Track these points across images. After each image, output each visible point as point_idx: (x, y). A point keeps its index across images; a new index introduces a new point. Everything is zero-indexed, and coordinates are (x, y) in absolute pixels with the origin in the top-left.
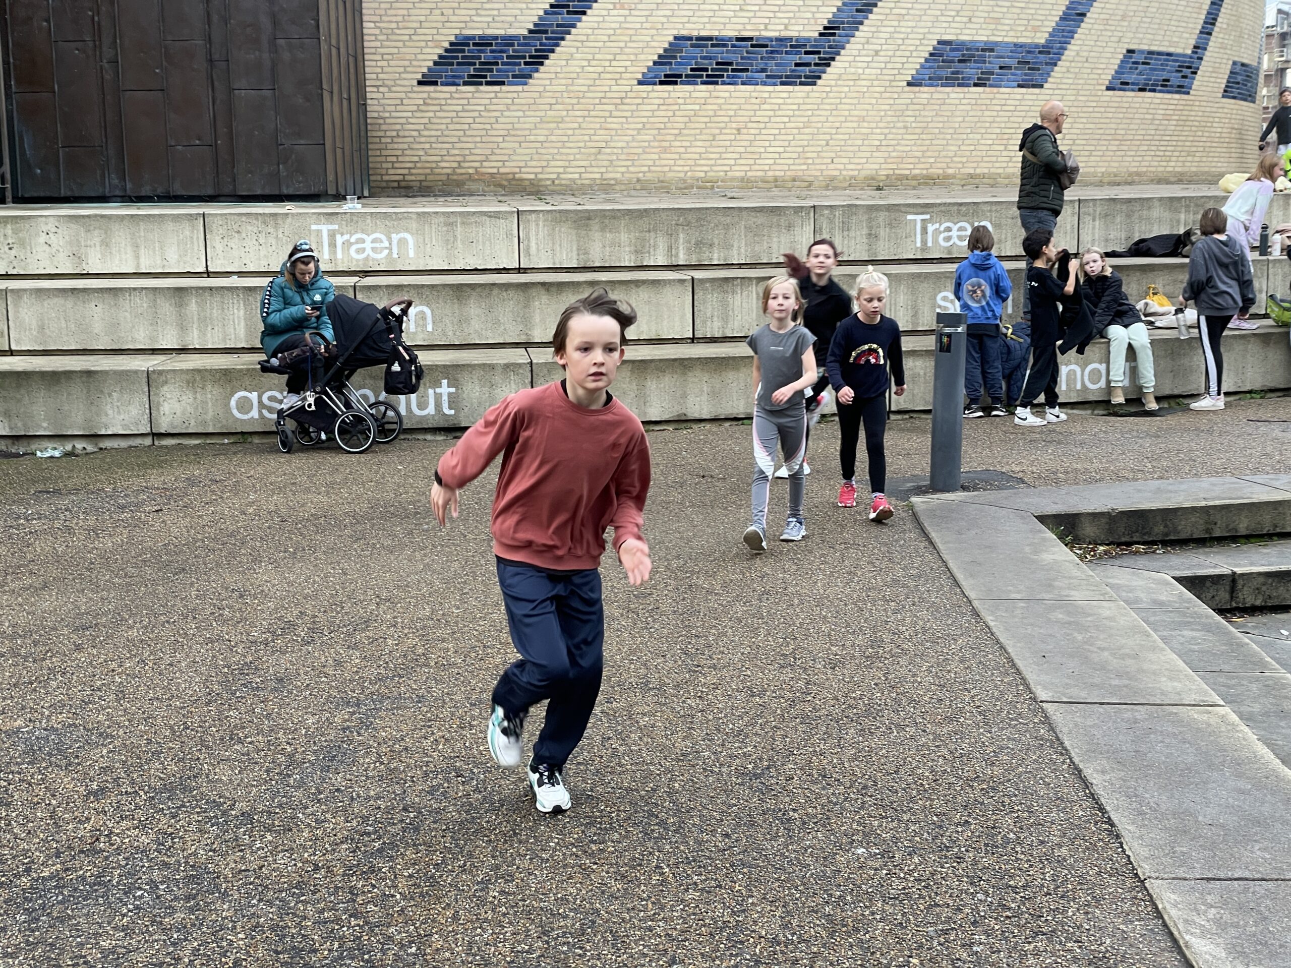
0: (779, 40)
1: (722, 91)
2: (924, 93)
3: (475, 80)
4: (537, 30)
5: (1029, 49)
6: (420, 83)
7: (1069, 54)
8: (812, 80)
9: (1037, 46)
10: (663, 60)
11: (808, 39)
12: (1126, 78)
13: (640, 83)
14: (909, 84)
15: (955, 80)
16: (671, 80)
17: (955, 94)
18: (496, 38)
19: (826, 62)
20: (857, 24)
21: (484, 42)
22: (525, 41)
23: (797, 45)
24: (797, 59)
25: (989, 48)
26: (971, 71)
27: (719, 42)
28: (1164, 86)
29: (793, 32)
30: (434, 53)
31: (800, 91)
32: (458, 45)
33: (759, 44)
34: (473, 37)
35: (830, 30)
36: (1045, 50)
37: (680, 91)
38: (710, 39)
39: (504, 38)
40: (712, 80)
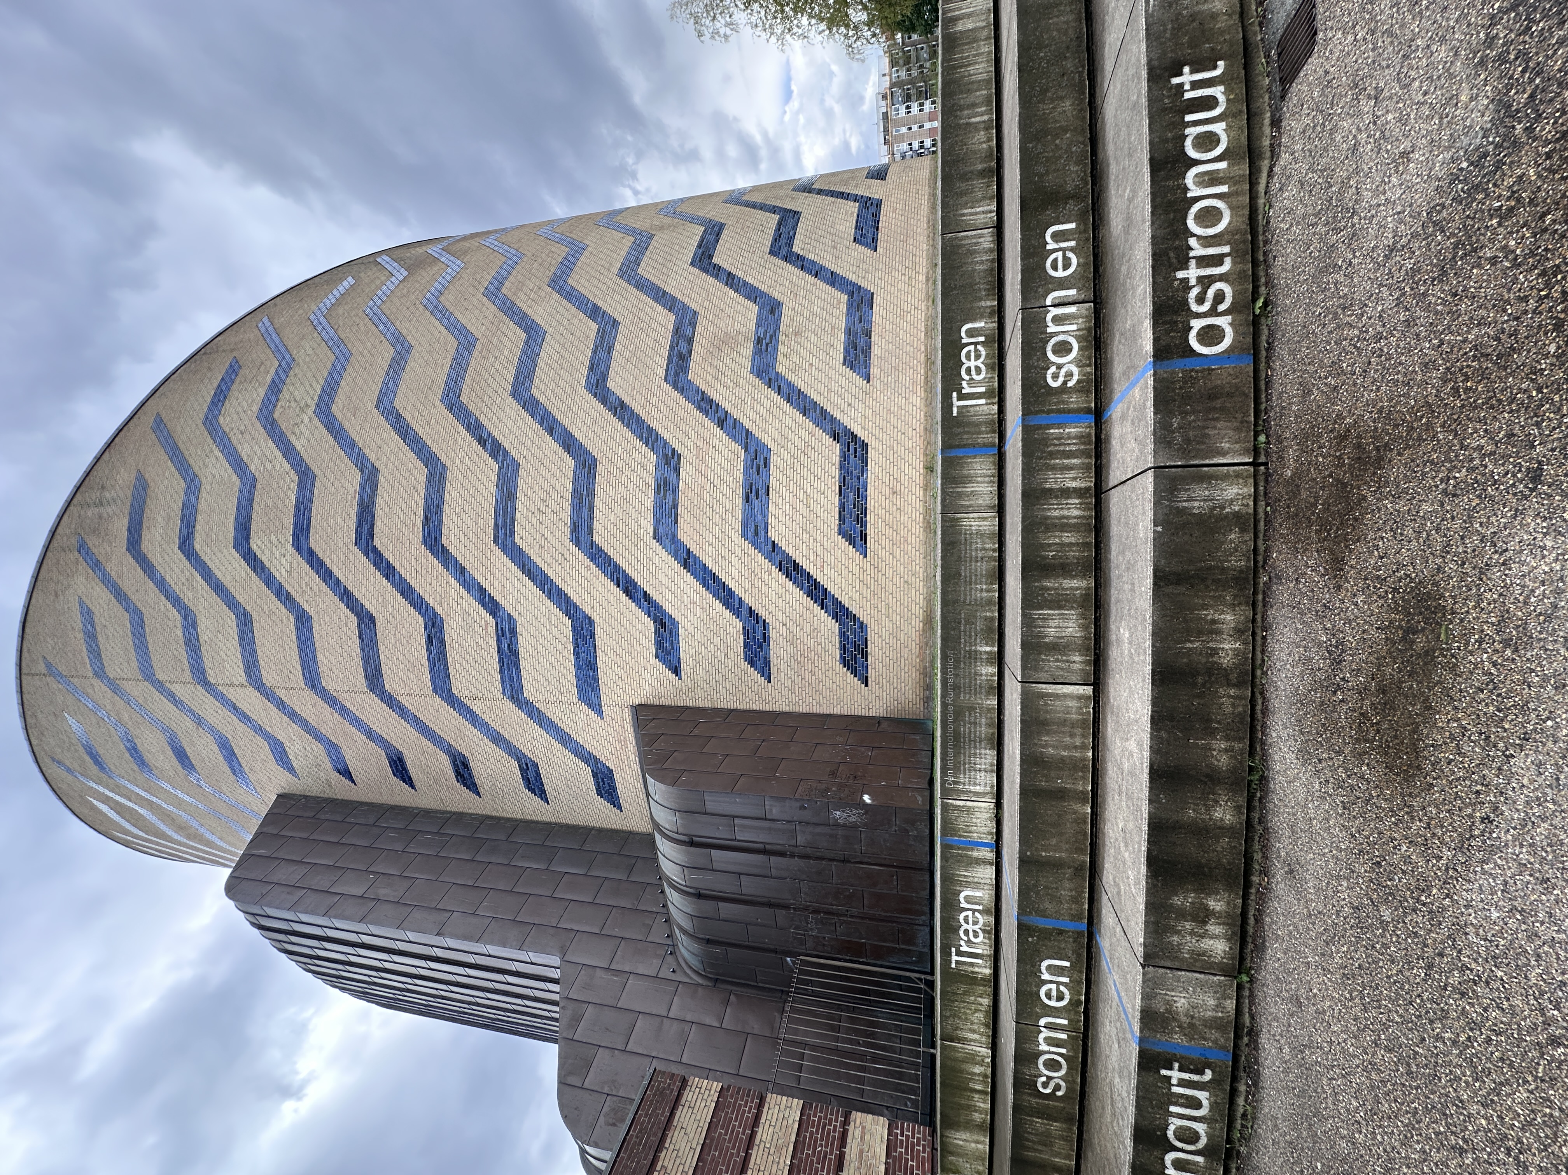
0: (841, 468)
1: (871, 504)
2: (874, 371)
3: (865, 655)
4: (836, 617)
5: (850, 305)
6: (867, 685)
7: (853, 278)
8: (865, 446)
9: (848, 300)
10: (852, 542)
11: (841, 450)
12: (870, 240)
13: (865, 556)
14: (868, 382)
15: (867, 352)
16: (864, 537)
17: (876, 351)
18: (841, 642)
19: (854, 437)
20: (833, 419)
21: (843, 648)
22: (842, 625)
23: (844, 457)
24: (852, 457)
25: (849, 332)
26: (861, 342)
27: (842, 507)
28: (876, 216)
29: (836, 459)
30: (850, 677)
31: (871, 453)
32: (845, 662)
33: (843, 481)
34: (841, 655)
35: (836, 437)
36: (851, 294)
37: (870, 531)
38: (840, 513)
39: (840, 637)
40: (865, 512)
